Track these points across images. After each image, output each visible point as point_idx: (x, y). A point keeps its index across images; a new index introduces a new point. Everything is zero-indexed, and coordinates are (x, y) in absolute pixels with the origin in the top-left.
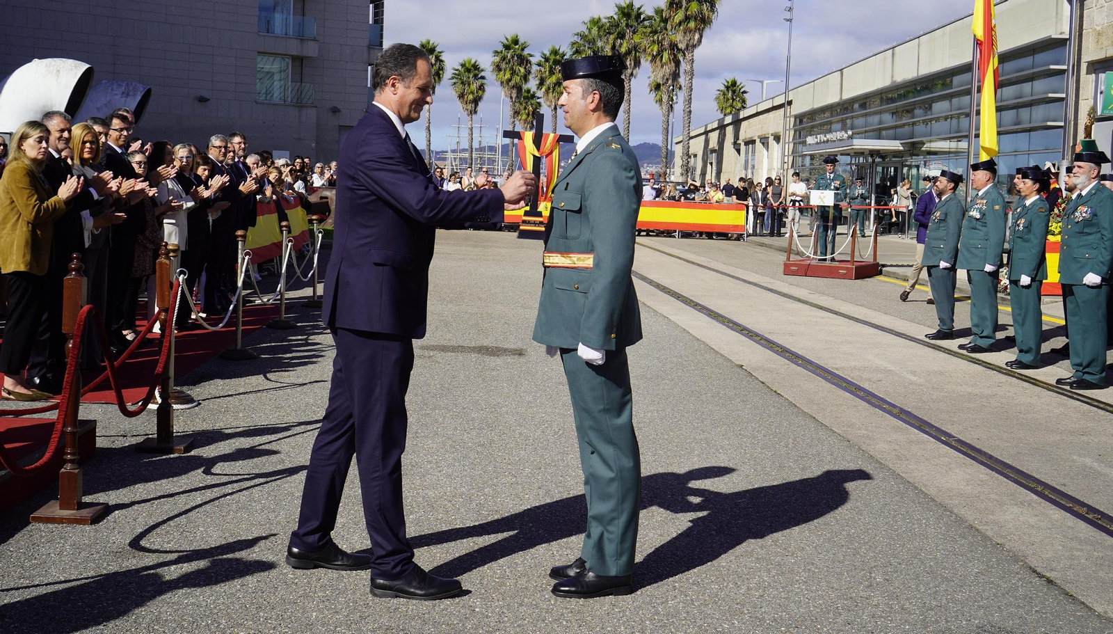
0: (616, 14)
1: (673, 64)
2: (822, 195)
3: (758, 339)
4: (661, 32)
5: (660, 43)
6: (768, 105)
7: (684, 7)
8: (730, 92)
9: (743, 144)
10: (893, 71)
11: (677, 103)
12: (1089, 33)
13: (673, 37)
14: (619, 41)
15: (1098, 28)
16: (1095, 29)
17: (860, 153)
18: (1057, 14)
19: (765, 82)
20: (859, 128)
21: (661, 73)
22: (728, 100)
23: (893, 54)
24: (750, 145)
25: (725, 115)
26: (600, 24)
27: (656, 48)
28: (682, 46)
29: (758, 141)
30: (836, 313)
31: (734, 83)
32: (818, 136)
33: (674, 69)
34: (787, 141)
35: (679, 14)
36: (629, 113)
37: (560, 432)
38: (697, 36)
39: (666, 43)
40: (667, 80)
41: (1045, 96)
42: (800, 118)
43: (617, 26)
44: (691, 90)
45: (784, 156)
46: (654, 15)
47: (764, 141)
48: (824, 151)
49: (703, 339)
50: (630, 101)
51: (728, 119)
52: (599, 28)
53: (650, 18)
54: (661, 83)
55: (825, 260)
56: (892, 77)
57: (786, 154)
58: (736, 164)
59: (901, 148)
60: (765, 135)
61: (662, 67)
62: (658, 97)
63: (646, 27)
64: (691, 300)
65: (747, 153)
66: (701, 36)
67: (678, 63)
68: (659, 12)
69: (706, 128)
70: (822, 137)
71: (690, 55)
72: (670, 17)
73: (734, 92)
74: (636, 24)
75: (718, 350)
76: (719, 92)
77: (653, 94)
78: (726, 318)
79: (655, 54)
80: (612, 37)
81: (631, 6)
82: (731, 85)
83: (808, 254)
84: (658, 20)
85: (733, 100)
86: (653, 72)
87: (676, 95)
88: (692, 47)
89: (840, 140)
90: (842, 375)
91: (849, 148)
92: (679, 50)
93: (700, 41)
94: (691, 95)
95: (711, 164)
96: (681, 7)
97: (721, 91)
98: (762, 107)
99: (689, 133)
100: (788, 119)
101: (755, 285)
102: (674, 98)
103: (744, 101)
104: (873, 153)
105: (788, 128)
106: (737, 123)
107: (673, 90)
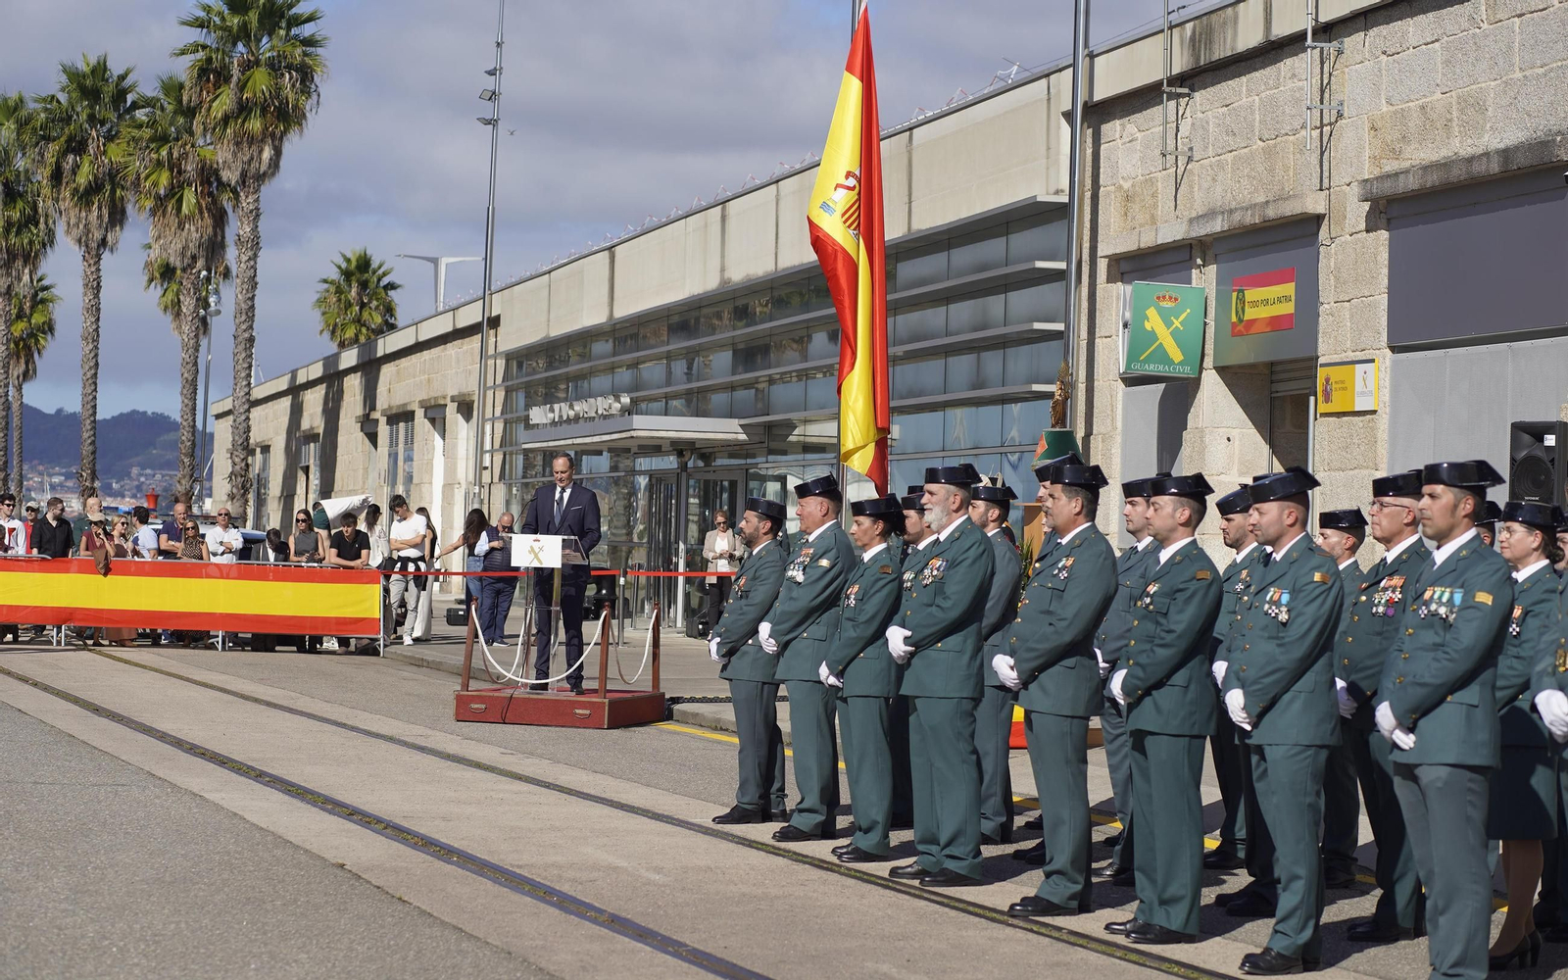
0: (63, 90)
1: (208, 221)
2: (536, 546)
3: (380, 827)
4: (177, 139)
5: (175, 167)
6: (441, 326)
7: (235, 79)
8: (355, 285)
9: (383, 420)
10: (723, 256)
11: (218, 312)
12: (1109, 193)
13: (207, 152)
14: (71, 158)
15: (1126, 185)
16: (1121, 187)
17: (653, 448)
18: (1048, 148)
19: (444, 262)
20: (652, 389)
21: (178, 242)
22: (349, 305)
23: (724, 218)
24: (402, 425)
25: (342, 345)
26: (24, 113)
27: (164, 179)
28: (230, 176)
29: (419, 413)
30: (548, 786)
31: (364, 264)
32: (556, 407)
33: (210, 230)
34: (489, 415)
35: (224, 97)
36: (96, 340)
37: (23, 947)
38: (267, 153)
39: (190, 167)
40: (194, 258)
41: (1025, 327)
42: (518, 358)
43: (67, 120)
44: (254, 286)
45: (483, 452)
46: (162, 96)
47: (435, 414)
48: (569, 442)
49: (271, 829)
50: (98, 310)
51: (349, 358)
52: (22, 125)
53: (149, 103)
54: (178, 264)
55: (545, 687)
56: (723, 270)
57: (488, 446)
58: (366, 470)
59: (743, 437)
60: (436, 398)
61: (181, 226)
62: (170, 296)
63: (140, 126)
64: (249, 767)
65: (393, 441)
66: (278, 152)
67: (220, 219)
68: (173, 88)
69: (294, 377)
70: (562, 410)
71: (250, 200)
72: (200, 105)
73: (364, 285)
74: (113, 116)
75: (300, 844)
76: (326, 286)
77: (156, 291)
78: (319, 795)
79: (162, 192)
80: (53, 148)
81: (100, 69)
82: (358, 267)
83: (509, 676)
84: (169, 108)
85: (363, 306)
86: (159, 237)
87: (217, 292)
88: (254, 179)
89: (605, 417)
90: (526, 875)
91: (624, 435)
92: (223, 186)
93: (275, 163)
94: (252, 298)
95: (306, 470)
96: (227, 80)
97: (332, 283)
98: (429, 331)
99: (248, 393)
100: (491, 362)
101: (391, 739)
102: (212, 300)
103: (389, 309)
104: (681, 448)
105: (490, 383)
106: (370, 367)
107: (208, 279)
